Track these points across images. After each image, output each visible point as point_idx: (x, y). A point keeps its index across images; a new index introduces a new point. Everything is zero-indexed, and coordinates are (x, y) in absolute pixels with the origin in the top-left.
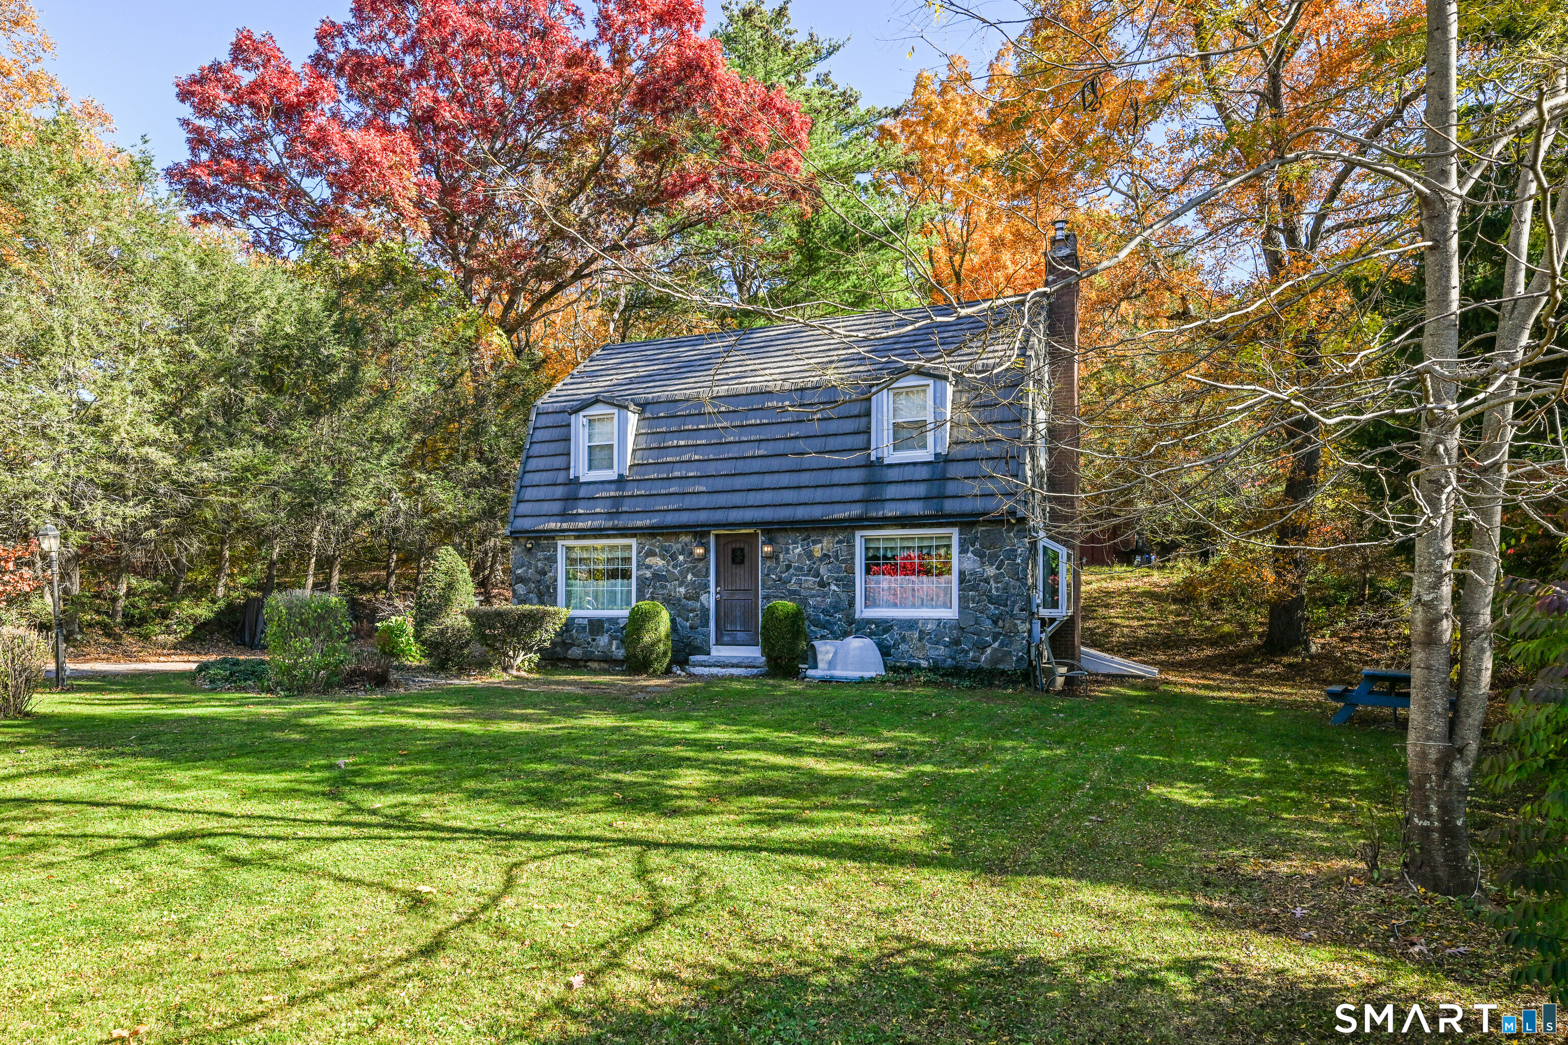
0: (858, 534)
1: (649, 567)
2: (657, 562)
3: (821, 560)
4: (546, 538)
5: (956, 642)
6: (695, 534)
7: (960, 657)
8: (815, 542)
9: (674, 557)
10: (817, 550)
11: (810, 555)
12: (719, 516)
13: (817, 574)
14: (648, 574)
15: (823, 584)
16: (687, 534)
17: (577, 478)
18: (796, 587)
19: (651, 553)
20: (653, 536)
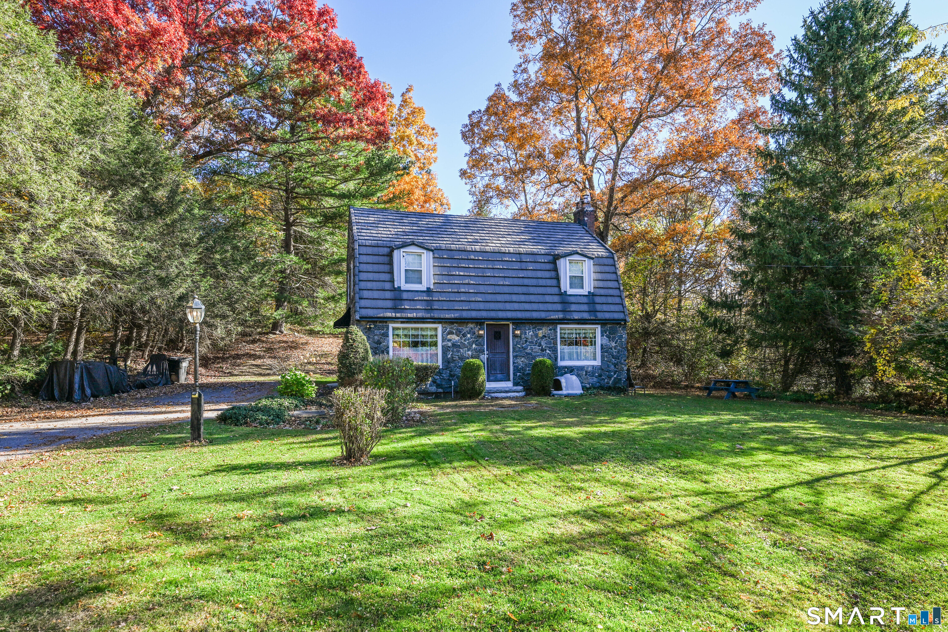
0: (559, 326)
1: (449, 340)
2: (455, 338)
3: (542, 338)
4: (380, 322)
5: (600, 376)
6: (477, 323)
7: (602, 382)
8: (539, 330)
9: (464, 335)
10: (540, 333)
11: (536, 336)
12: (493, 314)
13: (540, 345)
14: (450, 344)
15: (542, 350)
16: (472, 323)
17: (399, 287)
18: (530, 351)
19: (451, 333)
20: (452, 323)
